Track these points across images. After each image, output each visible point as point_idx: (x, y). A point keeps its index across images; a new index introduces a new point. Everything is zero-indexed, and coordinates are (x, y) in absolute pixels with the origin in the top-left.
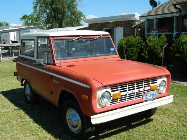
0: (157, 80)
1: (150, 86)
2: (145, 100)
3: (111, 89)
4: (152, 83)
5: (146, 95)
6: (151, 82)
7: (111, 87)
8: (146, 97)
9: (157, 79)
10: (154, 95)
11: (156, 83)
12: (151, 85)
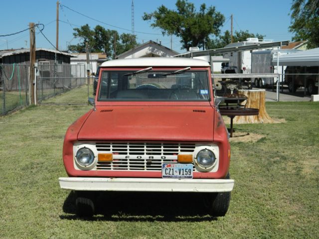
0: (194, 148)
1: (177, 154)
2: (165, 175)
3: (97, 146)
4: (181, 151)
5: (168, 168)
6: (179, 149)
7: (97, 144)
8: (168, 172)
9: (194, 145)
10: (187, 170)
11: (193, 151)
12: (180, 153)
